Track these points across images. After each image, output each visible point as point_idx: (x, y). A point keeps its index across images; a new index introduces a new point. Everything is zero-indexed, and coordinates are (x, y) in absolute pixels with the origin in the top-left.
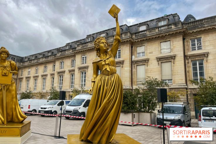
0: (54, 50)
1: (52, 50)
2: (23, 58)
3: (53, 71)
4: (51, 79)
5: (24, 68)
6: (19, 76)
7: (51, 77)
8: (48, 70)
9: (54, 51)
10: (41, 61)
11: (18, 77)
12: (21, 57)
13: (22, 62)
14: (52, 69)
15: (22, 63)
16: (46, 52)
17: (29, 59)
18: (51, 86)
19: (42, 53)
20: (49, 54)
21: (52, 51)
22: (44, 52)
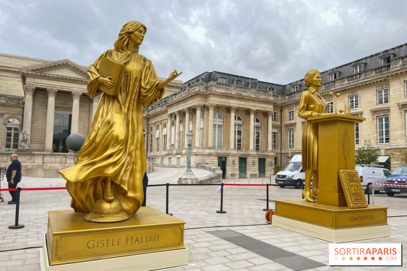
0: (369, 59)
1: (362, 59)
2: (285, 86)
3: (377, 105)
4: (375, 121)
5: (296, 106)
6: (286, 121)
7: (375, 117)
8: (362, 102)
9: (368, 61)
10: (338, 87)
11: (283, 123)
12: (281, 85)
13: (288, 95)
14: (376, 99)
15: (287, 97)
16: (343, 68)
17: (300, 85)
18: (375, 135)
19: (333, 69)
20: (356, 69)
21: (364, 61)
22: (337, 68)
